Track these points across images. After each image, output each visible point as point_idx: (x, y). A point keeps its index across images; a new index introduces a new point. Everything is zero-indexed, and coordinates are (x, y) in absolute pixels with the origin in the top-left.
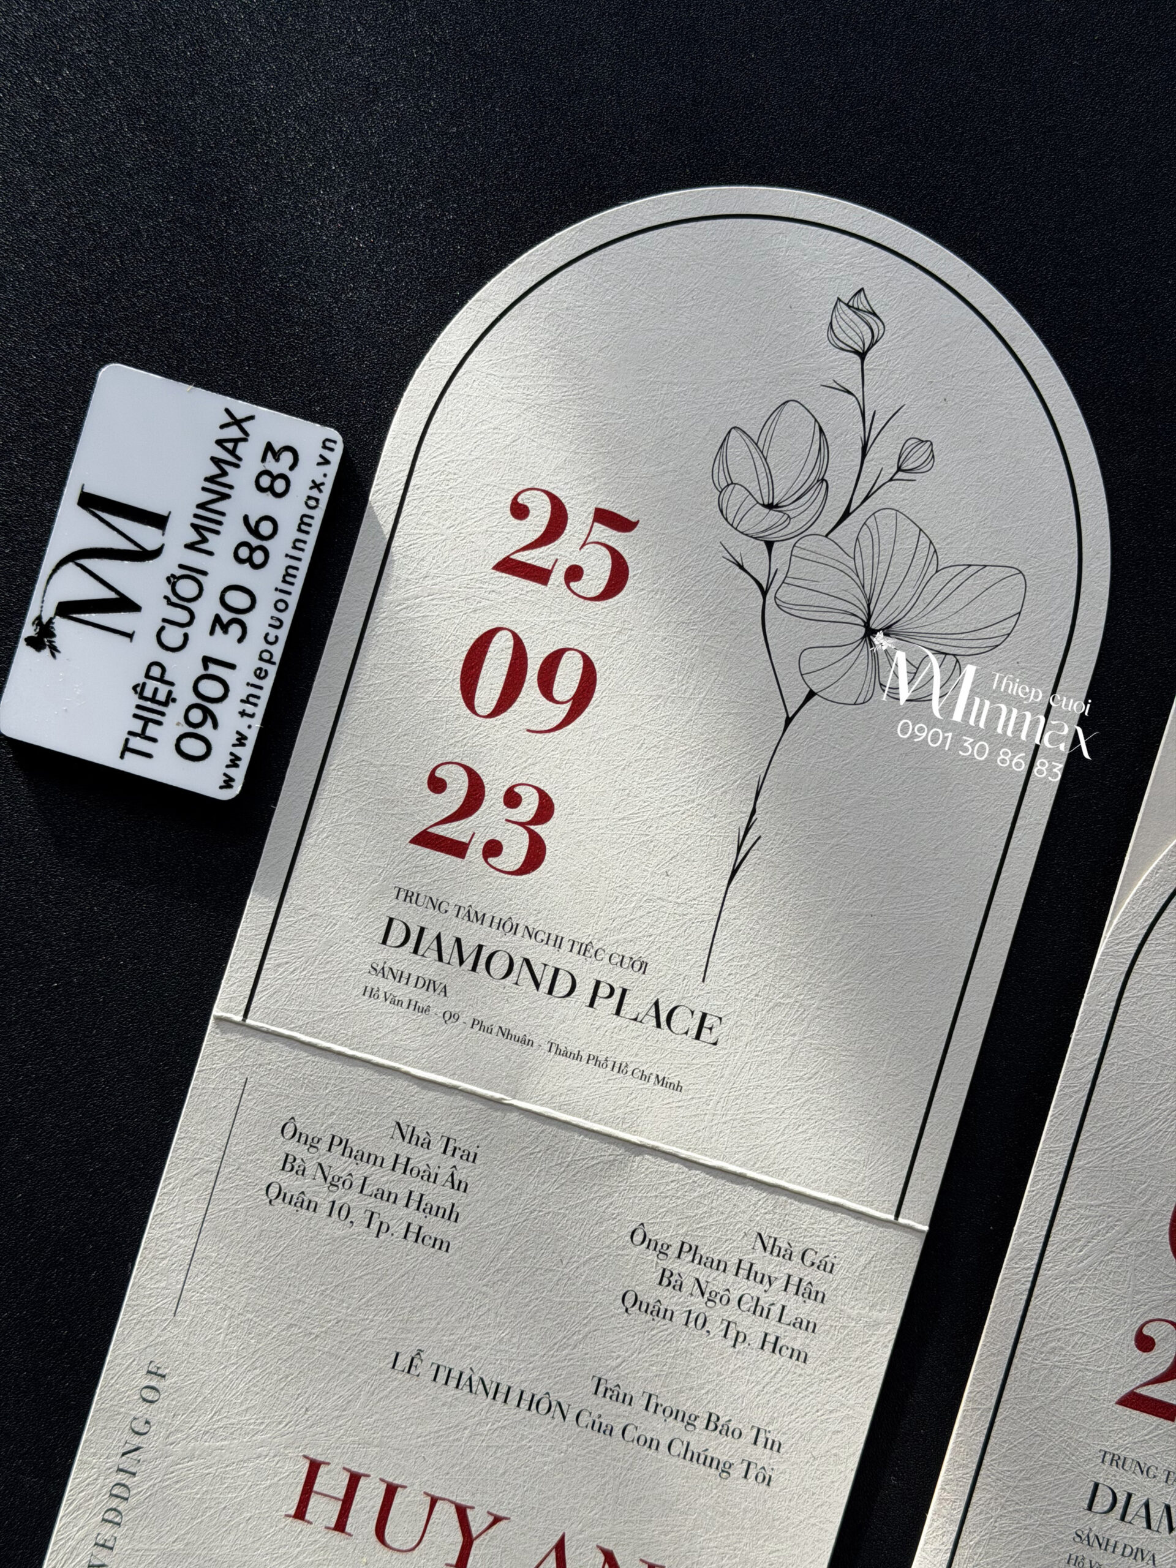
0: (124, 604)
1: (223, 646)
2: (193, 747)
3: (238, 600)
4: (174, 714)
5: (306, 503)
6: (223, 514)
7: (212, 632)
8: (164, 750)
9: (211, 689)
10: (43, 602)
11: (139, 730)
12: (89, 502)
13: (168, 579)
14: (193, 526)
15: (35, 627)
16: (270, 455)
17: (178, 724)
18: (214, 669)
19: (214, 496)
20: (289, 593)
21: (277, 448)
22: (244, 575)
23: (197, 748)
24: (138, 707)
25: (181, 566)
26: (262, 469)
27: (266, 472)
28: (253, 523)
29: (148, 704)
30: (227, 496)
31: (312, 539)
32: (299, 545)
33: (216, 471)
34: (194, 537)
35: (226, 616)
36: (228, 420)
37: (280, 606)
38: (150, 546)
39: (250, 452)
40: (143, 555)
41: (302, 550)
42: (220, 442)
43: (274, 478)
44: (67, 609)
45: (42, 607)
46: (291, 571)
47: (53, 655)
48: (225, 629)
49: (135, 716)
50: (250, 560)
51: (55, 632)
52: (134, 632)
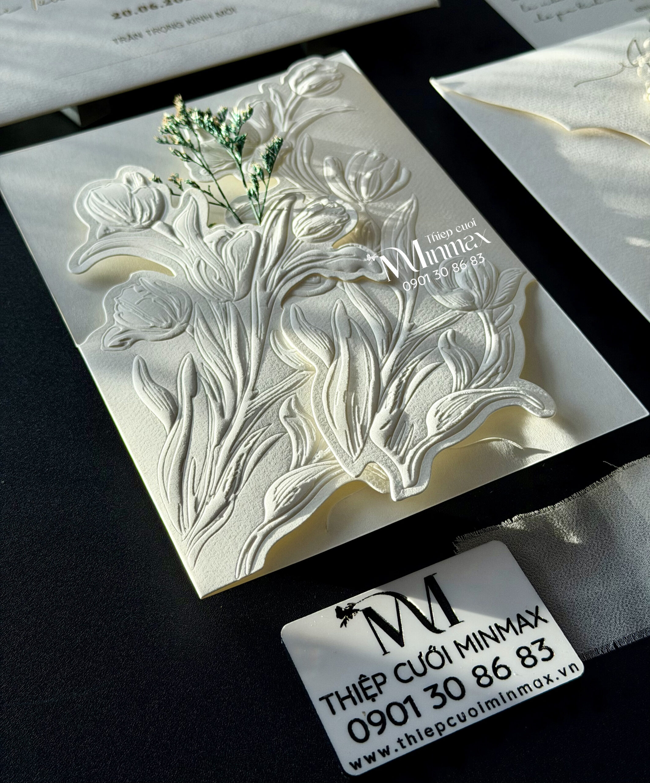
0: (398, 637)
1: (424, 701)
2: (359, 731)
3: (454, 689)
5: (535, 681)
6: (488, 646)
7: (426, 690)
8: (344, 717)
9: (397, 714)
10: (363, 600)
11: (342, 696)
12: (431, 582)
14: (468, 637)
15: (347, 606)
16: (537, 645)
17: (364, 712)
18: (408, 707)
21: (545, 644)
22: (469, 682)
23: (361, 734)
25: (443, 648)
26: (528, 646)
27: (529, 650)
28: (498, 664)
29: (360, 690)
30: (498, 641)
31: (520, 699)
32: (511, 695)
33: (504, 626)
34: (463, 642)
35: (441, 690)
37: (472, 712)
39: (530, 634)
40: (430, 626)
41: (511, 699)
42: (519, 617)
43: (530, 655)
44: (370, 613)
45: (359, 601)
46: (495, 702)
47: (341, 626)
48: (433, 695)
49: (348, 688)
50: (479, 678)
51: (354, 617)
52: (389, 652)
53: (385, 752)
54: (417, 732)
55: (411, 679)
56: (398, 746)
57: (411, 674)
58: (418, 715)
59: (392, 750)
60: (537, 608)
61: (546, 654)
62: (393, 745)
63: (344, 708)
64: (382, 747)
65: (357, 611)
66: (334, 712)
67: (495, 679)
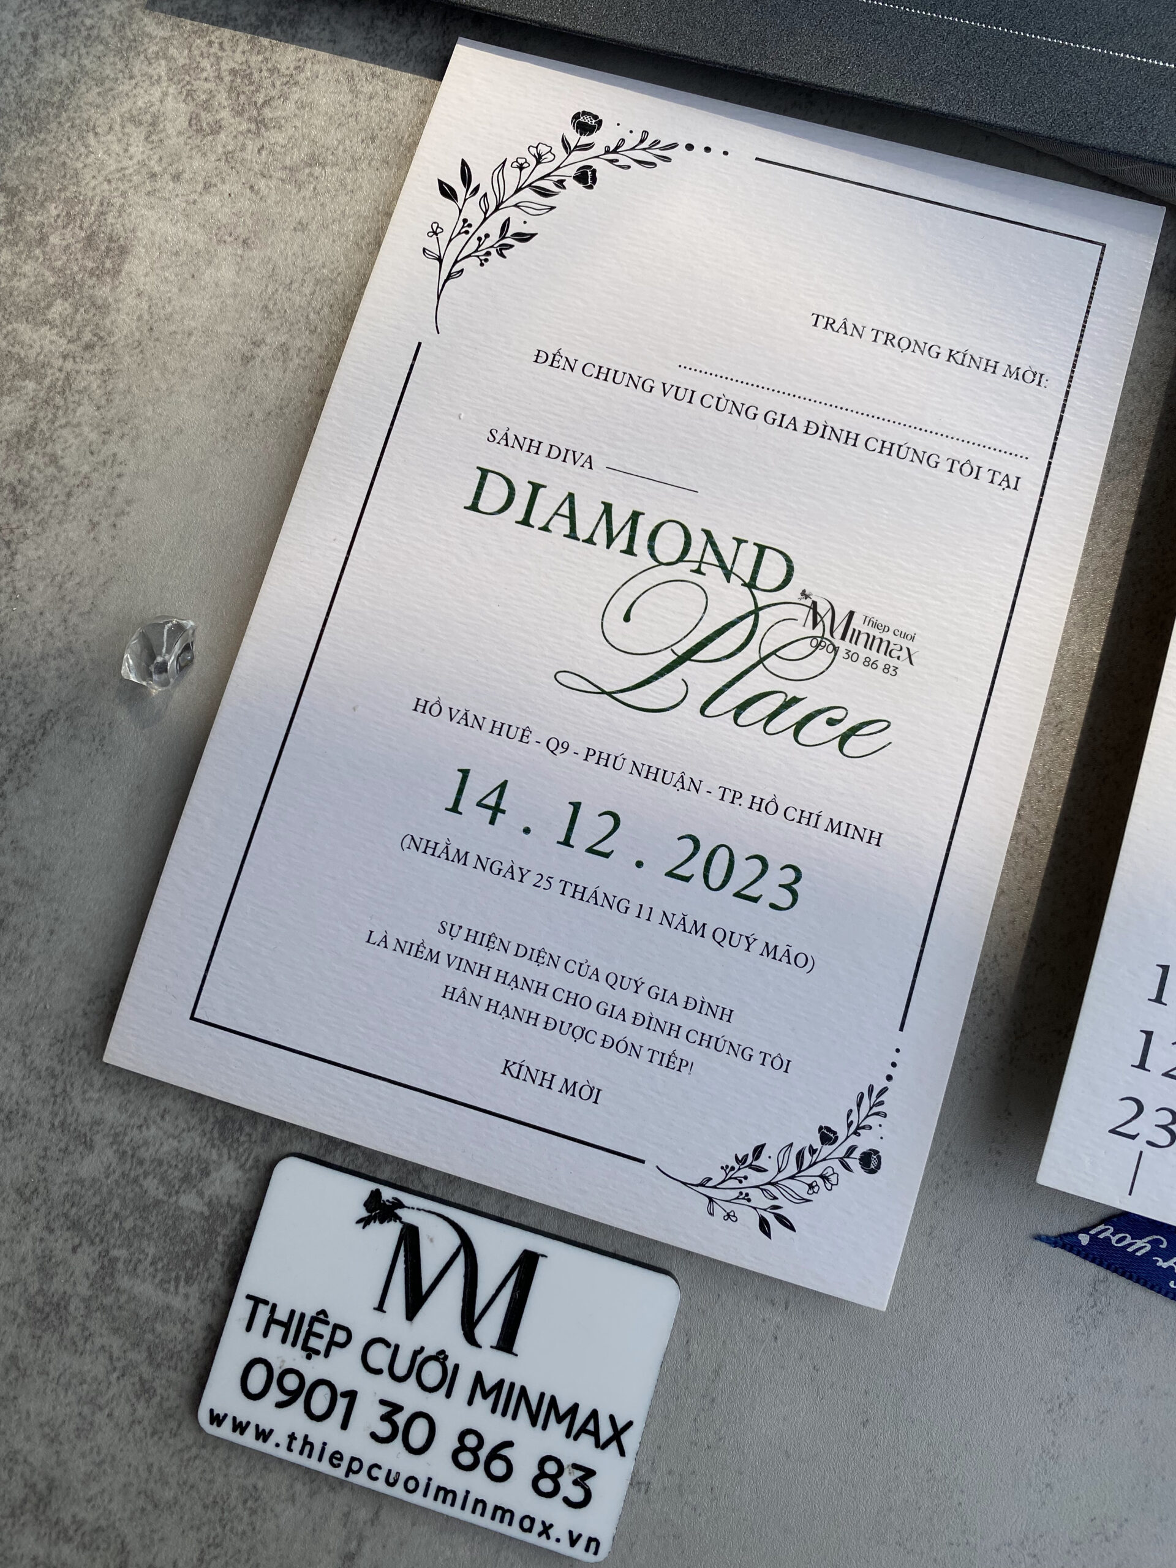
0: (415, 1301)
1: (368, 1415)
2: (257, 1378)
3: (418, 1433)
4: (293, 1357)
5: (527, 1517)
6: (514, 1417)
7: (383, 1402)
8: (255, 1345)
9: (320, 1400)
10: (418, 1209)
11: (277, 1316)
12: (527, 1263)
13: (443, 1352)
14: (501, 1382)
15: (391, 1200)
16: (579, 1474)
17: (283, 1361)
18: (342, 1404)
19: (534, 1408)
20: (425, 1495)
21: (590, 1483)
22: (446, 1441)
23: (256, 1385)
24: (303, 1316)
25: (456, 1367)
26: (565, 1465)
27: (561, 1469)
28: (505, 1452)
29: (305, 1328)
30: (534, 1423)
31: (486, 1522)
32: (480, 1506)
33: (563, 1407)
34: (489, 1383)
35: (401, 1419)
36: (620, 1425)
37: (412, 1483)
38: (480, 1332)
39: (583, 1451)
40: (469, 1323)
41: (474, 1512)
42: (594, 1415)
43: (555, 1478)
44: (410, 1238)
45: (413, 1208)
46: (450, 1497)
47: (358, 1222)
48: (385, 1418)
49: (293, 1312)
50: (463, 1448)
51: (386, 1224)
52: (385, 1312)
53: (263, 1435)
54: (321, 1445)
55: (379, 1372)
56: (284, 1442)
57: (385, 1366)
58: (344, 1426)
59: (272, 1440)
60: (630, 1424)
61: (577, 1495)
62: (280, 1436)
63: (265, 1334)
64: (265, 1426)
65: (397, 1218)
66: (249, 1328)
67: (481, 1467)
